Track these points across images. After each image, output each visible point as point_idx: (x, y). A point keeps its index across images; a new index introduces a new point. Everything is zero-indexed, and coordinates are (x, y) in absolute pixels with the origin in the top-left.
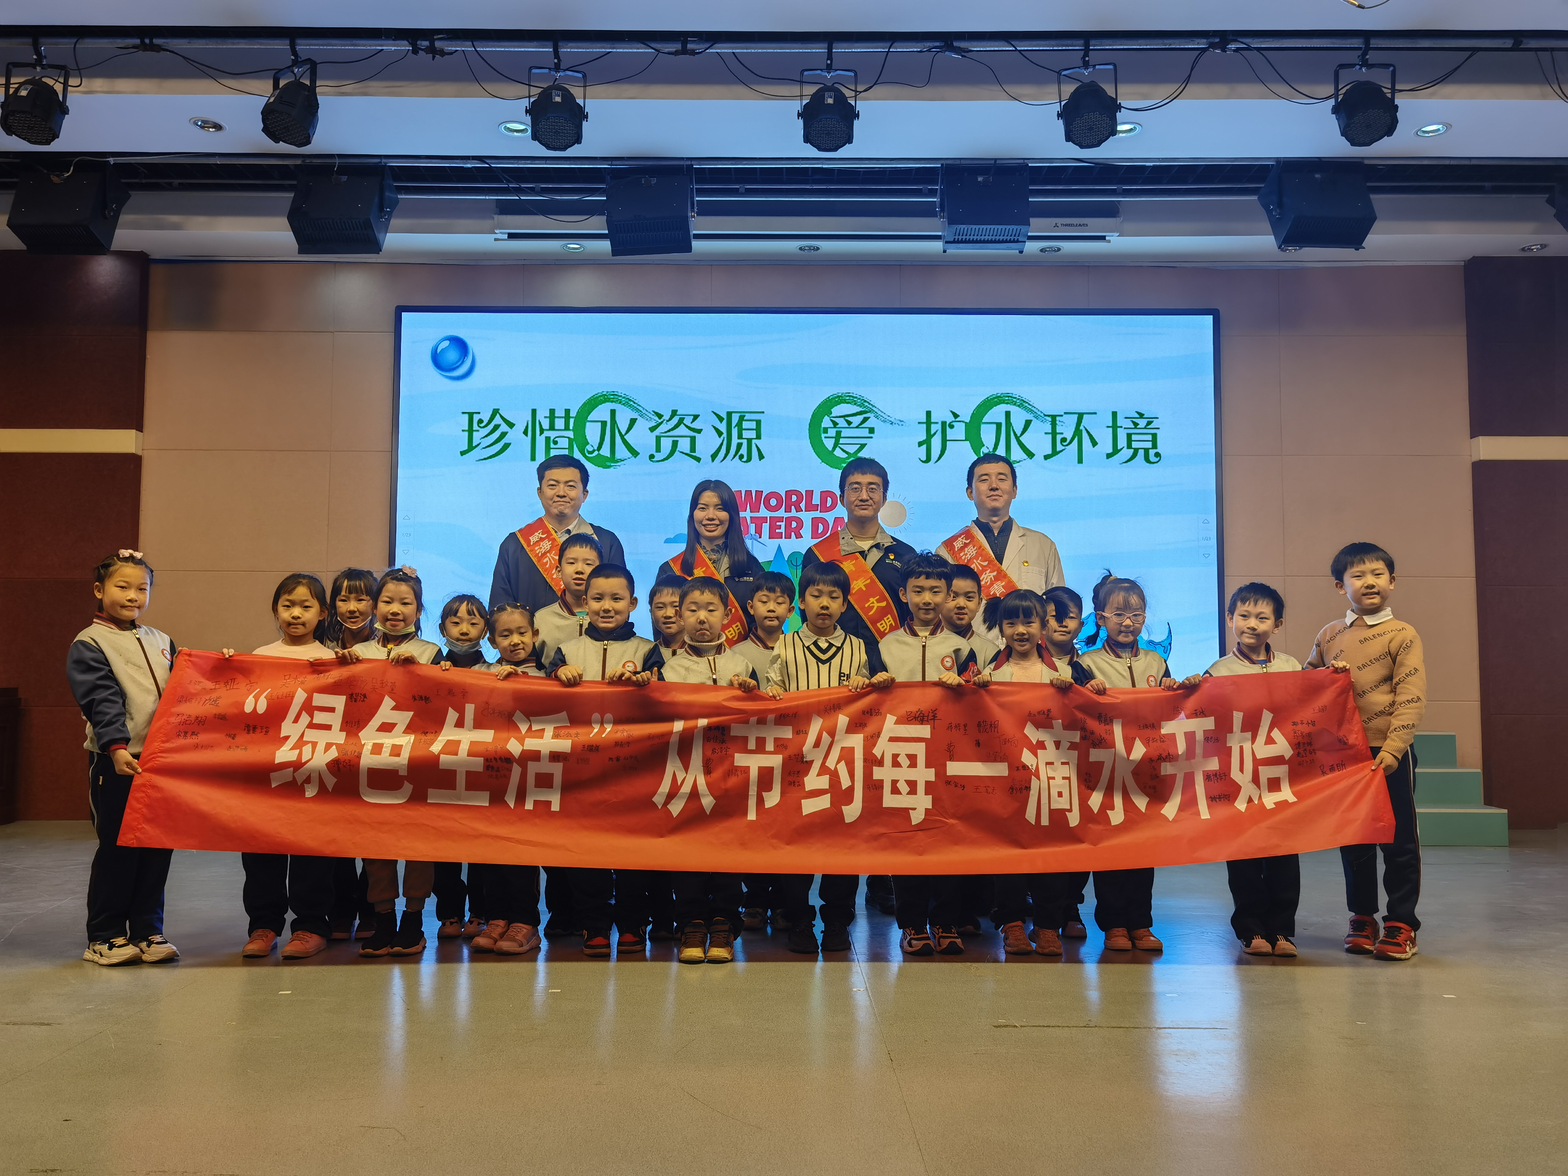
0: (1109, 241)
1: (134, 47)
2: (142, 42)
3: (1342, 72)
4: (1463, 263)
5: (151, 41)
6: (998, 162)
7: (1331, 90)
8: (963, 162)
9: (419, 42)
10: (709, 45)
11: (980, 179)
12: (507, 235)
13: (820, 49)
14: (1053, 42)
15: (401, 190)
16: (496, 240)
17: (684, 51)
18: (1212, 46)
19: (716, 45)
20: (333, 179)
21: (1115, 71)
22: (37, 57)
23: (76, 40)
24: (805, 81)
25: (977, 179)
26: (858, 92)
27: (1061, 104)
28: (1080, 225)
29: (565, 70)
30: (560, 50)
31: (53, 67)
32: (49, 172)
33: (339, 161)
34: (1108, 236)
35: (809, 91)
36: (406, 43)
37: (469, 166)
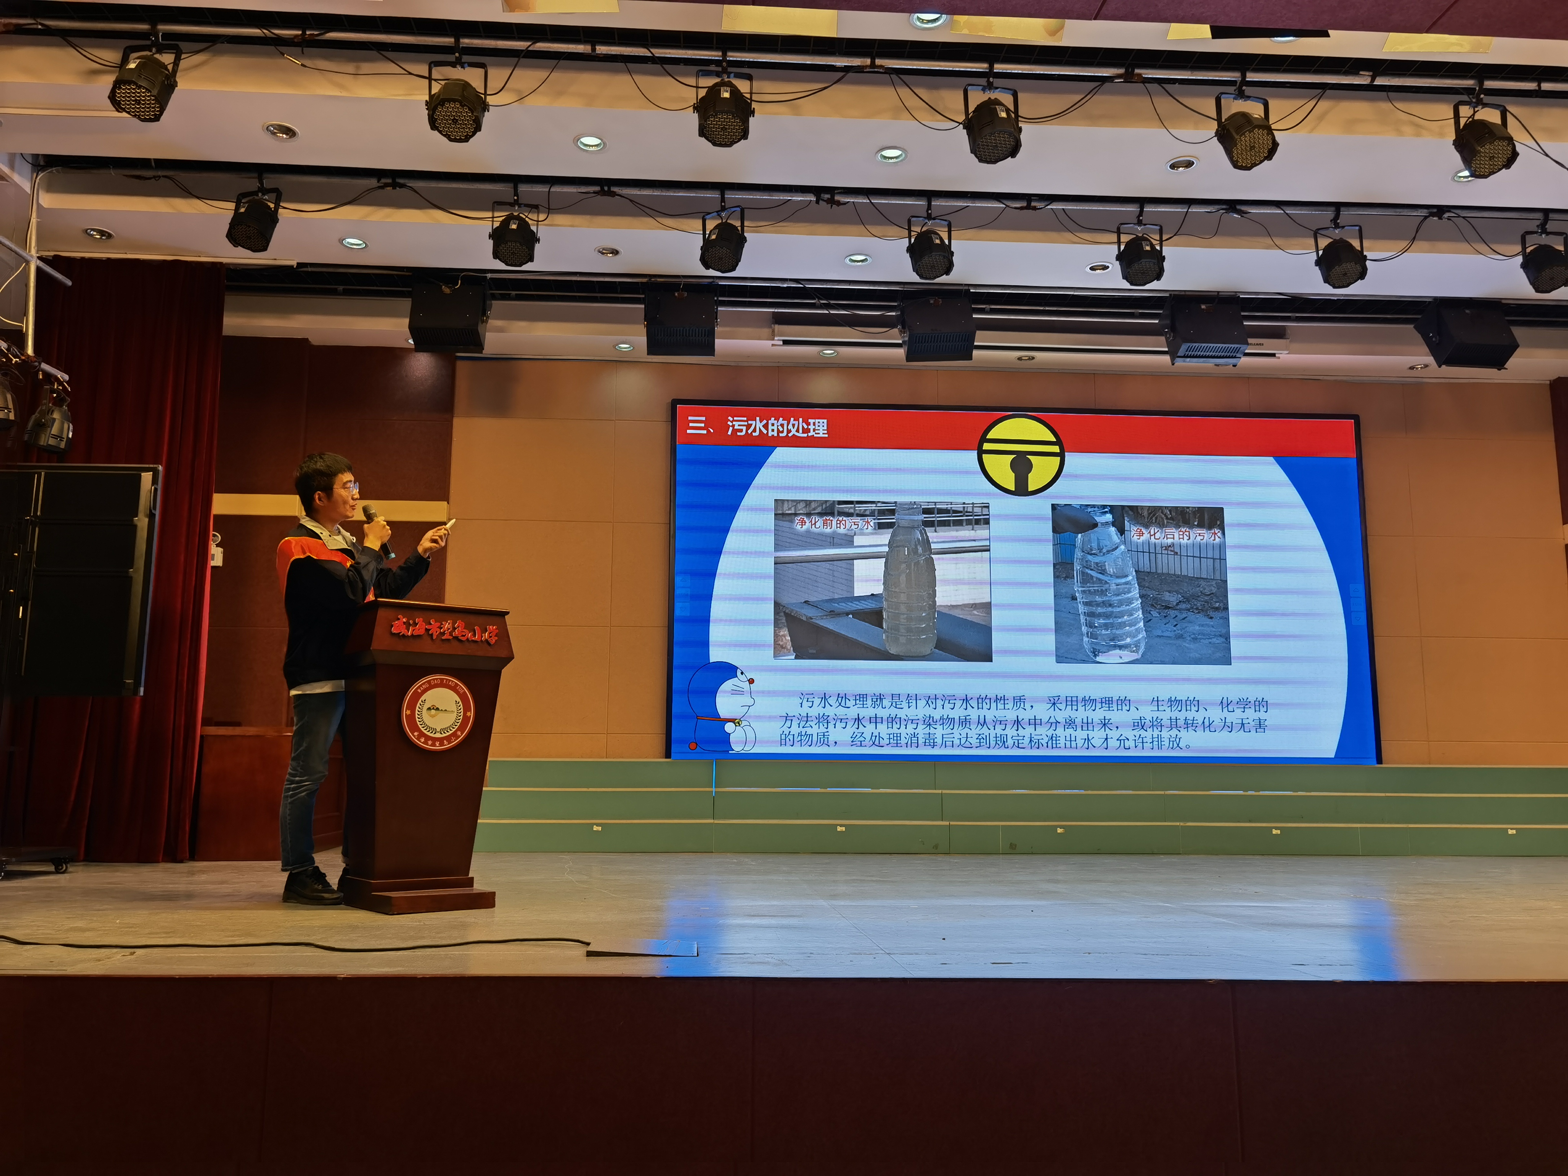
0: (1279, 358)
1: (594, 193)
2: (602, 189)
3: (1528, 237)
4: (1548, 382)
5: (609, 188)
6: (1220, 294)
7: (1519, 248)
8: (1187, 293)
9: (822, 195)
11: (1203, 307)
12: (782, 342)
13: (1133, 208)
14: (1312, 208)
15: (724, 304)
16: (773, 345)
17: (1028, 207)
18: (1432, 215)
19: (1053, 204)
20: (676, 294)
21: (1360, 231)
22: (516, 198)
23: (549, 186)
24: (1121, 232)
25: (1201, 307)
26: (1161, 242)
27: (1318, 254)
28: (1257, 344)
29: (934, 219)
30: (933, 203)
31: (527, 205)
32: (441, 284)
33: (684, 280)
34: (1278, 354)
35: (1125, 238)
36: (812, 195)
37: (785, 286)
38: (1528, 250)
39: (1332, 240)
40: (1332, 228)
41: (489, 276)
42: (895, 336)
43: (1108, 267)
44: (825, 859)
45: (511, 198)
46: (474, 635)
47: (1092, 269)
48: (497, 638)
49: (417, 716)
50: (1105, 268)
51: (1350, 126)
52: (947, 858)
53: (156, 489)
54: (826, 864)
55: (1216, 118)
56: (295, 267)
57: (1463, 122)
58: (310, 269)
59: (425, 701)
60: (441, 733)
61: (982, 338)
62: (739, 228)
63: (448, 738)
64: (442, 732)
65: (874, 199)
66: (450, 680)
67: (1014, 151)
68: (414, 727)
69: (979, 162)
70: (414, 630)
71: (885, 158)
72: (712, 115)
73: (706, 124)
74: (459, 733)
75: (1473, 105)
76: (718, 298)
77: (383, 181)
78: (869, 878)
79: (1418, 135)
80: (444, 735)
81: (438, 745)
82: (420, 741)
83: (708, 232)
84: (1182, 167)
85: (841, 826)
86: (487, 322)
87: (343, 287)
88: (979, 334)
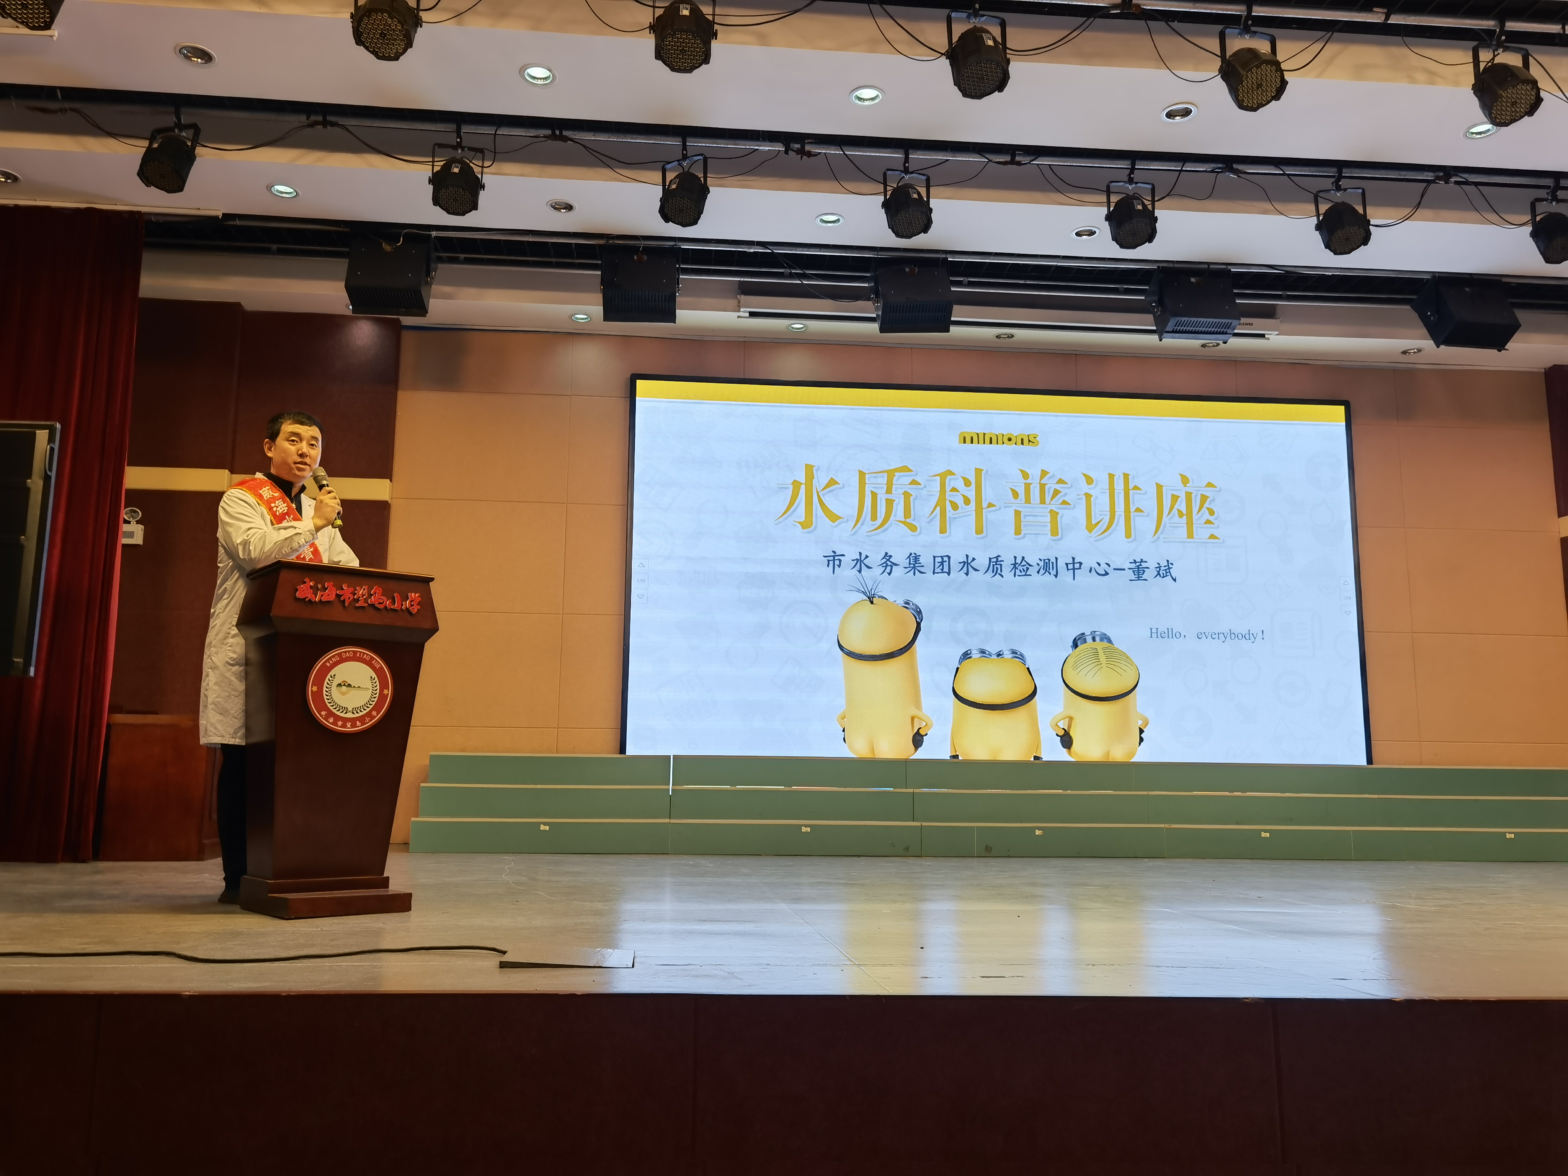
0: (1268, 339)
1: (545, 137)
2: (554, 133)
3: (1538, 205)
4: (1545, 369)
5: (561, 132)
8: (1176, 265)
9: (792, 145)
10: (1034, 158)
11: (1193, 280)
12: (748, 314)
13: (1124, 164)
14: (1313, 169)
15: (687, 271)
16: (739, 317)
17: (1013, 162)
18: (1438, 178)
19: (1039, 158)
20: (635, 257)
21: (1363, 194)
22: (458, 140)
23: (496, 128)
24: (1111, 191)
25: (1190, 280)
26: (1153, 202)
27: (1318, 218)
28: (1246, 324)
29: (912, 173)
30: (910, 156)
31: (471, 149)
32: (381, 240)
33: (643, 242)
34: (1268, 334)
35: (1114, 199)
36: (781, 144)
37: (752, 251)
38: (1538, 219)
39: (1333, 204)
40: (1334, 190)
41: (434, 234)
42: (869, 308)
43: (1095, 232)
44: (789, 861)
45: (453, 139)
46: (394, 602)
47: (1078, 234)
48: (419, 607)
49: (325, 693)
50: (1092, 233)
51: (1359, 72)
52: (918, 861)
53: (52, 449)
54: (790, 866)
55: (1219, 55)
56: (220, 218)
57: (1482, 66)
58: (238, 223)
59: (334, 676)
60: (353, 713)
61: (959, 313)
62: (702, 179)
63: (361, 719)
64: (355, 712)
65: (847, 151)
66: (364, 653)
67: (1001, 84)
68: (322, 706)
69: (963, 96)
70: (322, 595)
71: (860, 99)
72: (670, 34)
73: (663, 45)
74: (374, 713)
75: (1494, 47)
76: (679, 266)
77: (313, 118)
78: (836, 881)
79: (1432, 83)
80: (357, 715)
81: (349, 726)
82: (328, 722)
83: (667, 184)
84: (1179, 116)
85: (806, 826)
86: (431, 284)
87: (278, 246)
88: (956, 308)
